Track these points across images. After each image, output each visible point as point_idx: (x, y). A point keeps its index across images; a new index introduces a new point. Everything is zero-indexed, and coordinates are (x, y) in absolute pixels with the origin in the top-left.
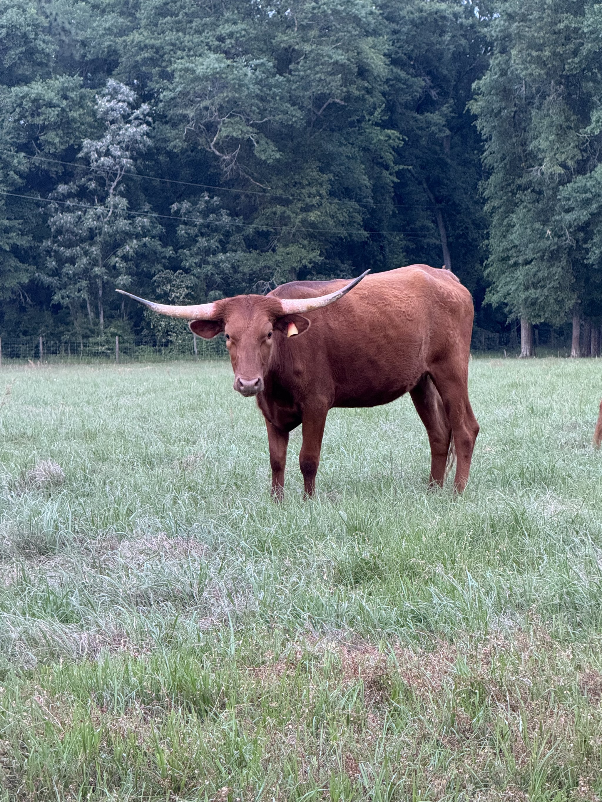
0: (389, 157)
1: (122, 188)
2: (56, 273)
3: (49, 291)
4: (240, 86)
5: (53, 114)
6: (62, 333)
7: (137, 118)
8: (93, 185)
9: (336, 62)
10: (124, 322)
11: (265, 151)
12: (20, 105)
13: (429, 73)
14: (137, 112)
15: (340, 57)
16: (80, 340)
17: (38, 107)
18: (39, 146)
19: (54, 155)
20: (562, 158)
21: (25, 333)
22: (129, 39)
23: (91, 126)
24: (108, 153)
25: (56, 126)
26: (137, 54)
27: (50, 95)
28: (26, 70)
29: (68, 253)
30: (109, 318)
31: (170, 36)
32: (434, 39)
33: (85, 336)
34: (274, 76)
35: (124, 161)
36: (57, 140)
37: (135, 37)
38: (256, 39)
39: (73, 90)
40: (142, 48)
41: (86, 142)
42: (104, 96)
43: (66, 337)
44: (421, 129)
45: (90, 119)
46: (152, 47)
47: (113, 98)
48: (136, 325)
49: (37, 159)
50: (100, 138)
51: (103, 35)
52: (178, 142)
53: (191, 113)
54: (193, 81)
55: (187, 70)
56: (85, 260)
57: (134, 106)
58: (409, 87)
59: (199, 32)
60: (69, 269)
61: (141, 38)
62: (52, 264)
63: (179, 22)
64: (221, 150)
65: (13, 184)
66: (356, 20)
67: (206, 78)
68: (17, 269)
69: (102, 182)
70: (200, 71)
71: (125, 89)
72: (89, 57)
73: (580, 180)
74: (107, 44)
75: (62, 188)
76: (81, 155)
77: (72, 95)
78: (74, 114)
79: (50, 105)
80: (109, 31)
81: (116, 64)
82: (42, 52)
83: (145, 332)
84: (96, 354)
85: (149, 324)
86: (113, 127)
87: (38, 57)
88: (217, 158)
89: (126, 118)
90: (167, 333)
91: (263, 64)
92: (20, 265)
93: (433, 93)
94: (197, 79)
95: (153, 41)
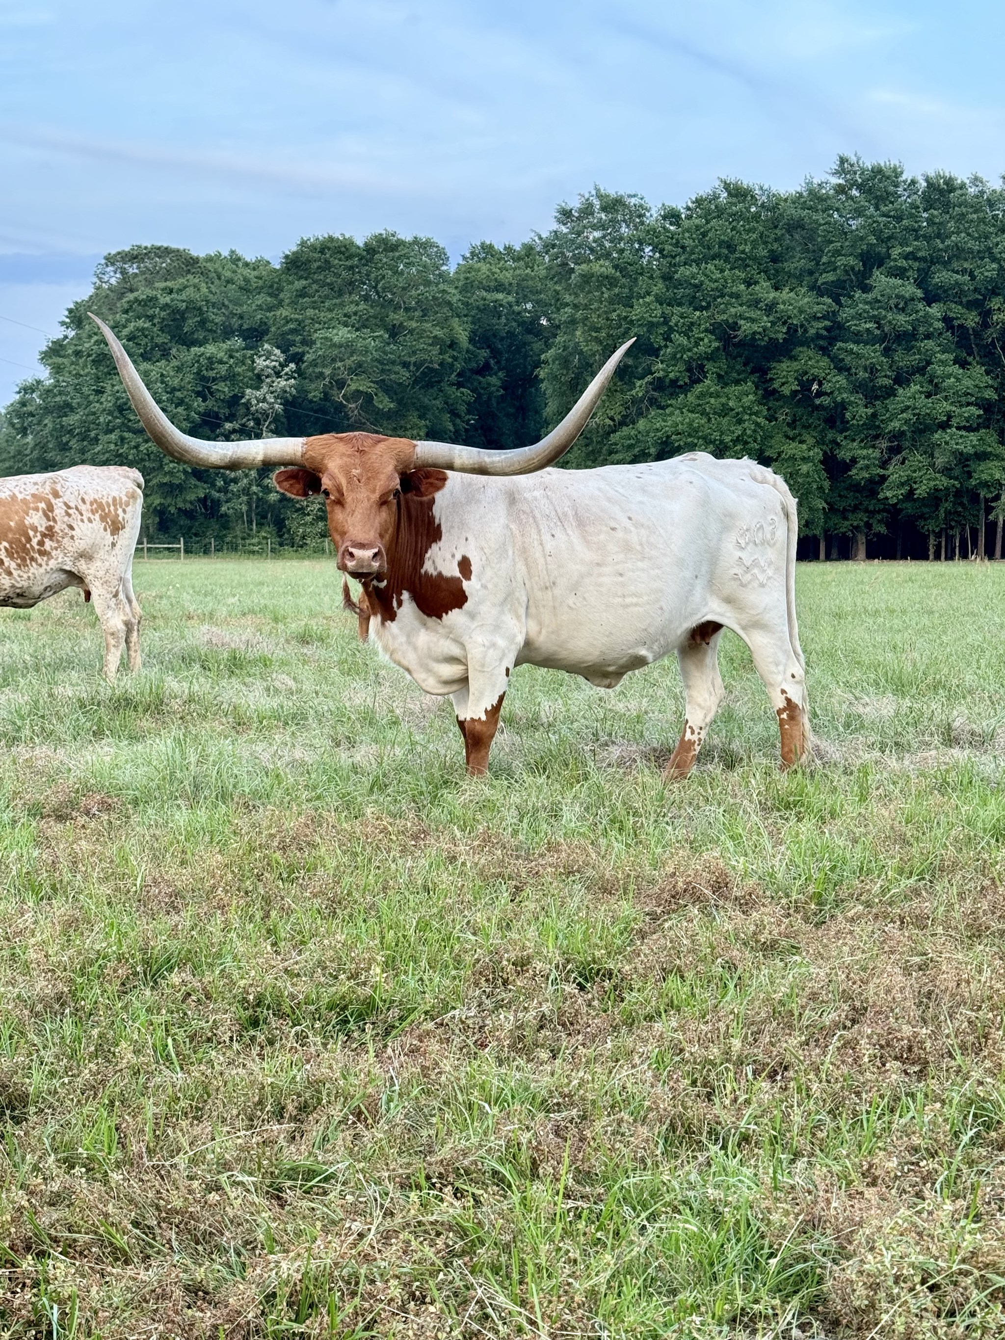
0: (463, 408)
1: (273, 427)
2: (224, 490)
3: (217, 503)
4: (367, 352)
5: (223, 369)
6: (225, 536)
7: (286, 374)
8: (252, 424)
9: (435, 337)
10: (272, 528)
11: (382, 402)
12: (198, 362)
13: (489, 347)
14: (287, 369)
15: (438, 332)
16: (240, 541)
17: (212, 363)
18: (211, 393)
19: (223, 401)
20: (612, 413)
21: (196, 535)
22: (278, 313)
23: (251, 379)
24: (264, 400)
25: (224, 379)
26: (284, 325)
27: (221, 355)
28: (200, 335)
29: (233, 475)
30: (260, 525)
31: (310, 312)
32: (495, 321)
33: (243, 539)
34: (389, 344)
35: (277, 406)
36: (226, 389)
37: (284, 312)
38: (375, 317)
39: (237, 351)
40: (288, 321)
41: (248, 391)
42: (260, 357)
43: (228, 539)
44: (482, 388)
45: (250, 374)
46: (296, 320)
47: (267, 358)
48: (280, 530)
49: (210, 403)
50: (258, 388)
51: (256, 310)
52: (317, 393)
53: (327, 372)
54: (330, 347)
55: (326, 338)
56: (245, 481)
57: (283, 366)
58: (476, 356)
59: (330, 310)
60: (233, 487)
61: (287, 313)
62: (220, 483)
63: (315, 302)
64: (347, 400)
65: (193, 422)
66: (449, 304)
67: (341, 346)
68: (196, 486)
69: (258, 422)
70: (336, 339)
71: (277, 352)
72: (245, 327)
73: (625, 431)
74: (259, 317)
75: (228, 426)
76: (243, 401)
77: (238, 355)
78: (238, 370)
79: (221, 362)
80: (260, 307)
81: (267, 332)
82: (212, 321)
83: (286, 536)
84: (253, 552)
85: (289, 531)
86: (268, 380)
87: (209, 325)
88: (345, 406)
89: (278, 375)
90: (303, 538)
91: (381, 336)
92: (198, 483)
93: (492, 362)
94: (335, 345)
95: (297, 316)
